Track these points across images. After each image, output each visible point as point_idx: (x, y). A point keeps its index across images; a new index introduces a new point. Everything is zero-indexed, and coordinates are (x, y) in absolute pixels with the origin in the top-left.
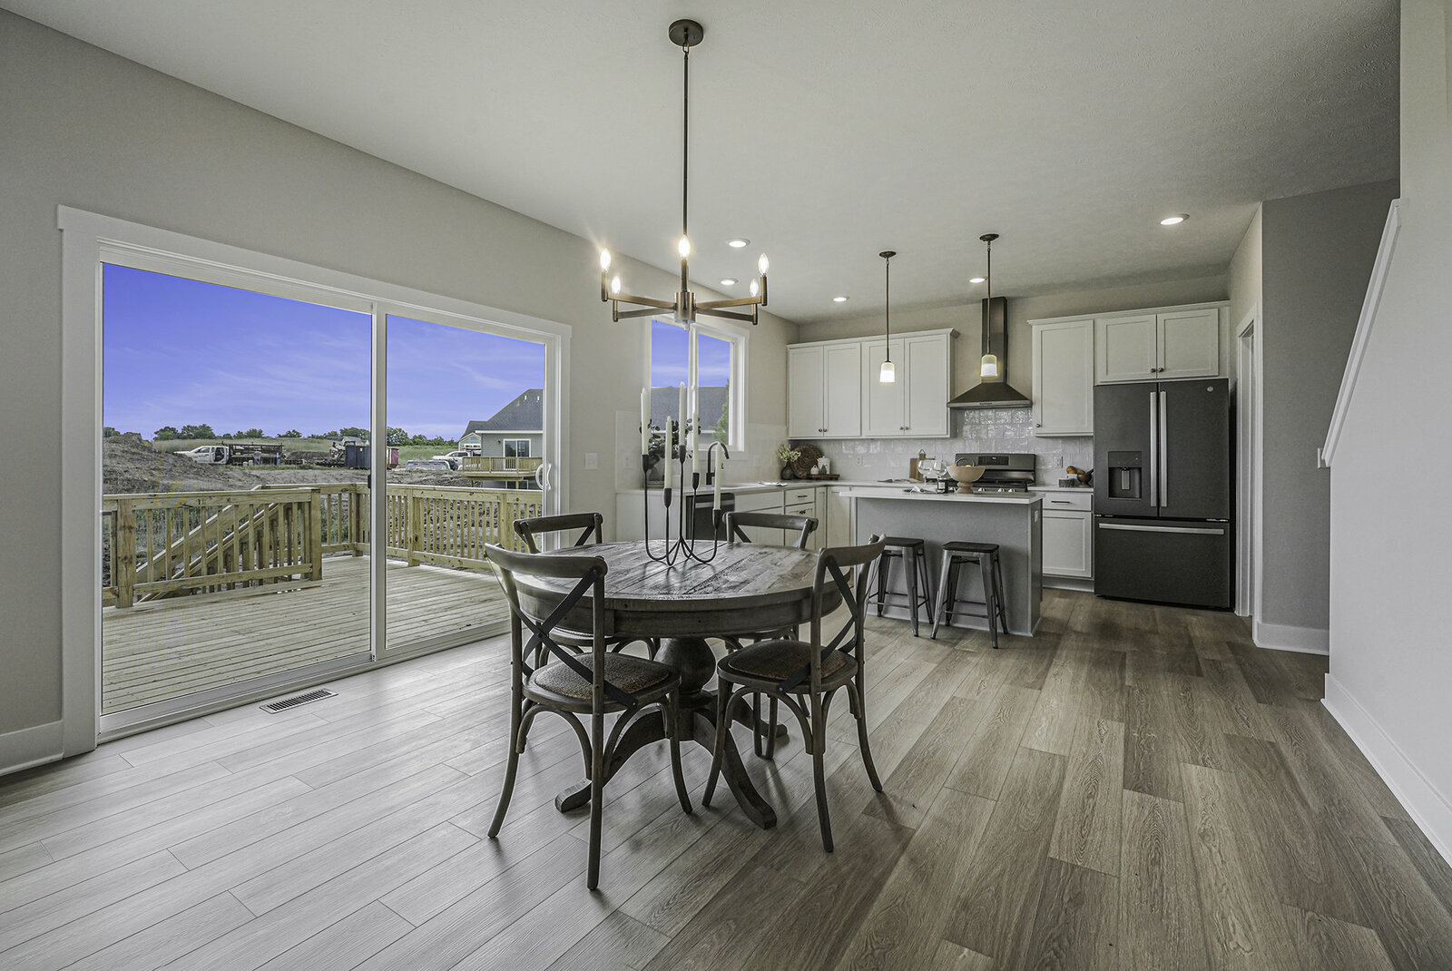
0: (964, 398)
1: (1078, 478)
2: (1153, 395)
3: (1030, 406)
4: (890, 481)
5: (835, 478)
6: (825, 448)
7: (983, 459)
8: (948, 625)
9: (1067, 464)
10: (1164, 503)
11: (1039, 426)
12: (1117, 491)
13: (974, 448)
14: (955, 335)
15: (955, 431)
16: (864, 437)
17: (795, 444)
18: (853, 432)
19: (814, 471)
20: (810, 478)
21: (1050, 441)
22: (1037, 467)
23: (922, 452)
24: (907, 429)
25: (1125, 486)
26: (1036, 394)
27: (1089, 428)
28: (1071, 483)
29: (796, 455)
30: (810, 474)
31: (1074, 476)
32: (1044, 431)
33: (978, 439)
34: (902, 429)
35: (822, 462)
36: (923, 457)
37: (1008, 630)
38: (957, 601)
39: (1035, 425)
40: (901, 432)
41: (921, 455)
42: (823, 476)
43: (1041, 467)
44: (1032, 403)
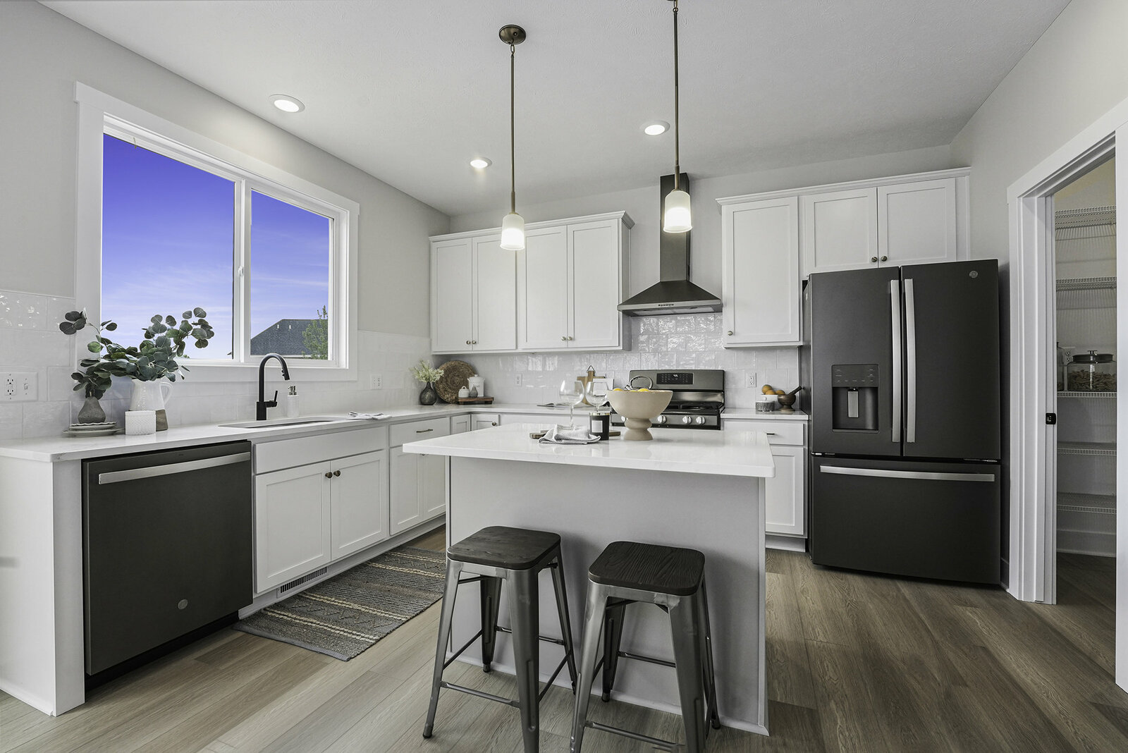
0: (638, 299)
1: (779, 400)
2: (894, 284)
3: (718, 310)
4: (551, 405)
5: (488, 401)
6: (479, 365)
7: (664, 378)
8: (607, 698)
9: (762, 383)
10: (911, 437)
11: (731, 334)
12: (842, 420)
13: (652, 363)
14: (628, 223)
15: (629, 343)
16: (520, 350)
17: (442, 359)
18: (506, 345)
19: (463, 393)
20: (457, 402)
21: (741, 354)
22: (726, 387)
23: (591, 369)
24: (571, 339)
25: (853, 412)
26: (726, 293)
27: (792, 336)
28: (771, 407)
29: (437, 374)
30: (457, 398)
31: (772, 398)
32: (738, 340)
33: (655, 351)
34: (565, 339)
35: (474, 382)
36: (592, 375)
37: (720, 715)
38: (622, 654)
39: (725, 333)
40: (564, 344)
41: (589, 372)
42: (472, 400)
43: (730, 386)
44: (721, 306)
